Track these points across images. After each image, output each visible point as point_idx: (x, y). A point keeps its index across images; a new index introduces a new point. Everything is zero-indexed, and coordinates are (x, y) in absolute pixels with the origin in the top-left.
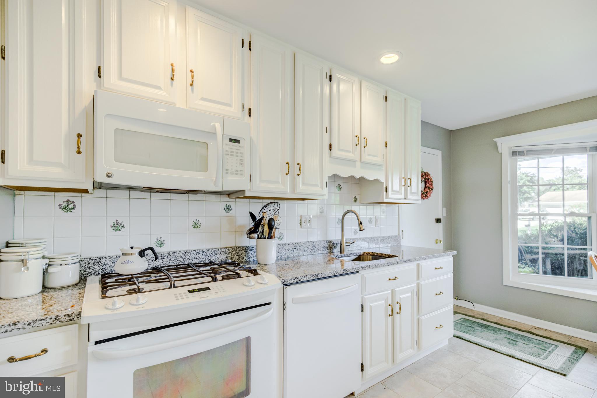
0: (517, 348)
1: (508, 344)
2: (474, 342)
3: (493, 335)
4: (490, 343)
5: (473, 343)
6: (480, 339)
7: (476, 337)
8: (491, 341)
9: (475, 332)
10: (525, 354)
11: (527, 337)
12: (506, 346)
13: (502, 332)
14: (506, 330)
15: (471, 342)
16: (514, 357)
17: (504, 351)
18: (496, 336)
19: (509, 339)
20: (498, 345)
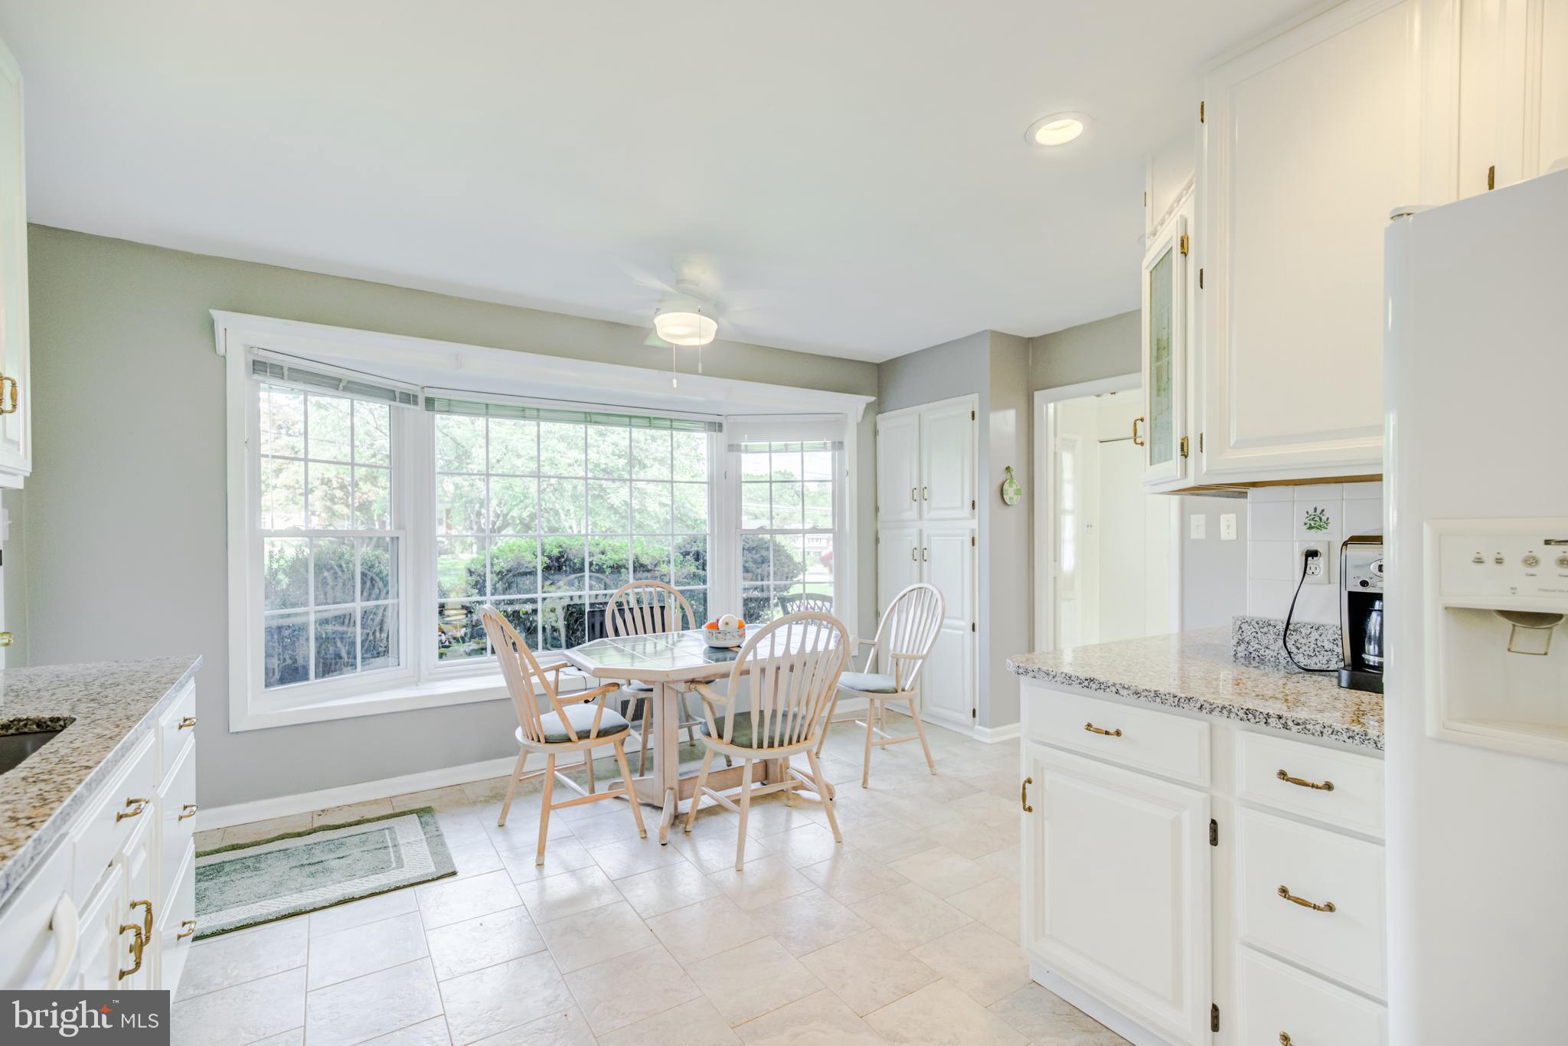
0: (336, 876)
1: (311, 880)
2: (233, 927)
3: (256, 880)
4: (271, 901)
5: (231, 930)
6: (238, 909)
7: (221, 910)
8: (268, 897)
9: (207, 901)
10: (364, 879)
11: (328, 841)
12: (312, 887)
13: (269, 862)
14: (269, 850)
15: (224, 932)
16: (353, 898)
17: (319, 899)
18: (266, 877)
19: (302, 865)
20: (295, 895)
